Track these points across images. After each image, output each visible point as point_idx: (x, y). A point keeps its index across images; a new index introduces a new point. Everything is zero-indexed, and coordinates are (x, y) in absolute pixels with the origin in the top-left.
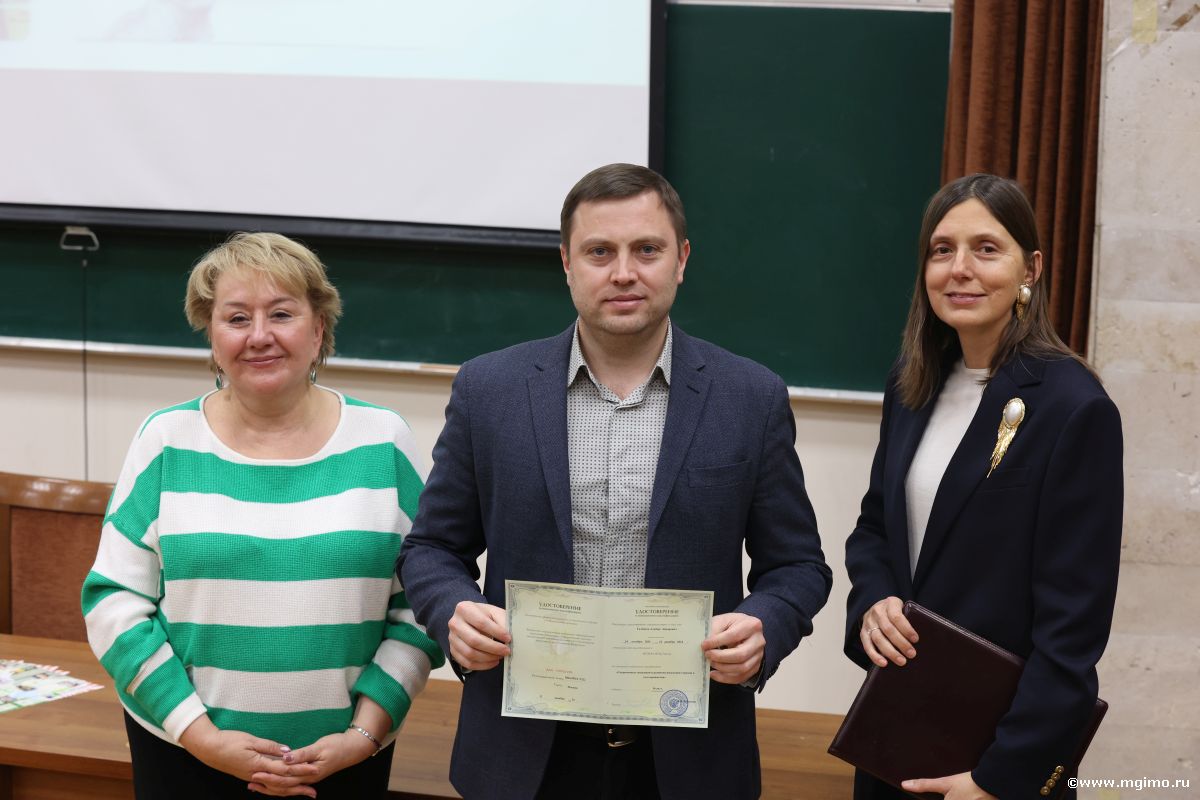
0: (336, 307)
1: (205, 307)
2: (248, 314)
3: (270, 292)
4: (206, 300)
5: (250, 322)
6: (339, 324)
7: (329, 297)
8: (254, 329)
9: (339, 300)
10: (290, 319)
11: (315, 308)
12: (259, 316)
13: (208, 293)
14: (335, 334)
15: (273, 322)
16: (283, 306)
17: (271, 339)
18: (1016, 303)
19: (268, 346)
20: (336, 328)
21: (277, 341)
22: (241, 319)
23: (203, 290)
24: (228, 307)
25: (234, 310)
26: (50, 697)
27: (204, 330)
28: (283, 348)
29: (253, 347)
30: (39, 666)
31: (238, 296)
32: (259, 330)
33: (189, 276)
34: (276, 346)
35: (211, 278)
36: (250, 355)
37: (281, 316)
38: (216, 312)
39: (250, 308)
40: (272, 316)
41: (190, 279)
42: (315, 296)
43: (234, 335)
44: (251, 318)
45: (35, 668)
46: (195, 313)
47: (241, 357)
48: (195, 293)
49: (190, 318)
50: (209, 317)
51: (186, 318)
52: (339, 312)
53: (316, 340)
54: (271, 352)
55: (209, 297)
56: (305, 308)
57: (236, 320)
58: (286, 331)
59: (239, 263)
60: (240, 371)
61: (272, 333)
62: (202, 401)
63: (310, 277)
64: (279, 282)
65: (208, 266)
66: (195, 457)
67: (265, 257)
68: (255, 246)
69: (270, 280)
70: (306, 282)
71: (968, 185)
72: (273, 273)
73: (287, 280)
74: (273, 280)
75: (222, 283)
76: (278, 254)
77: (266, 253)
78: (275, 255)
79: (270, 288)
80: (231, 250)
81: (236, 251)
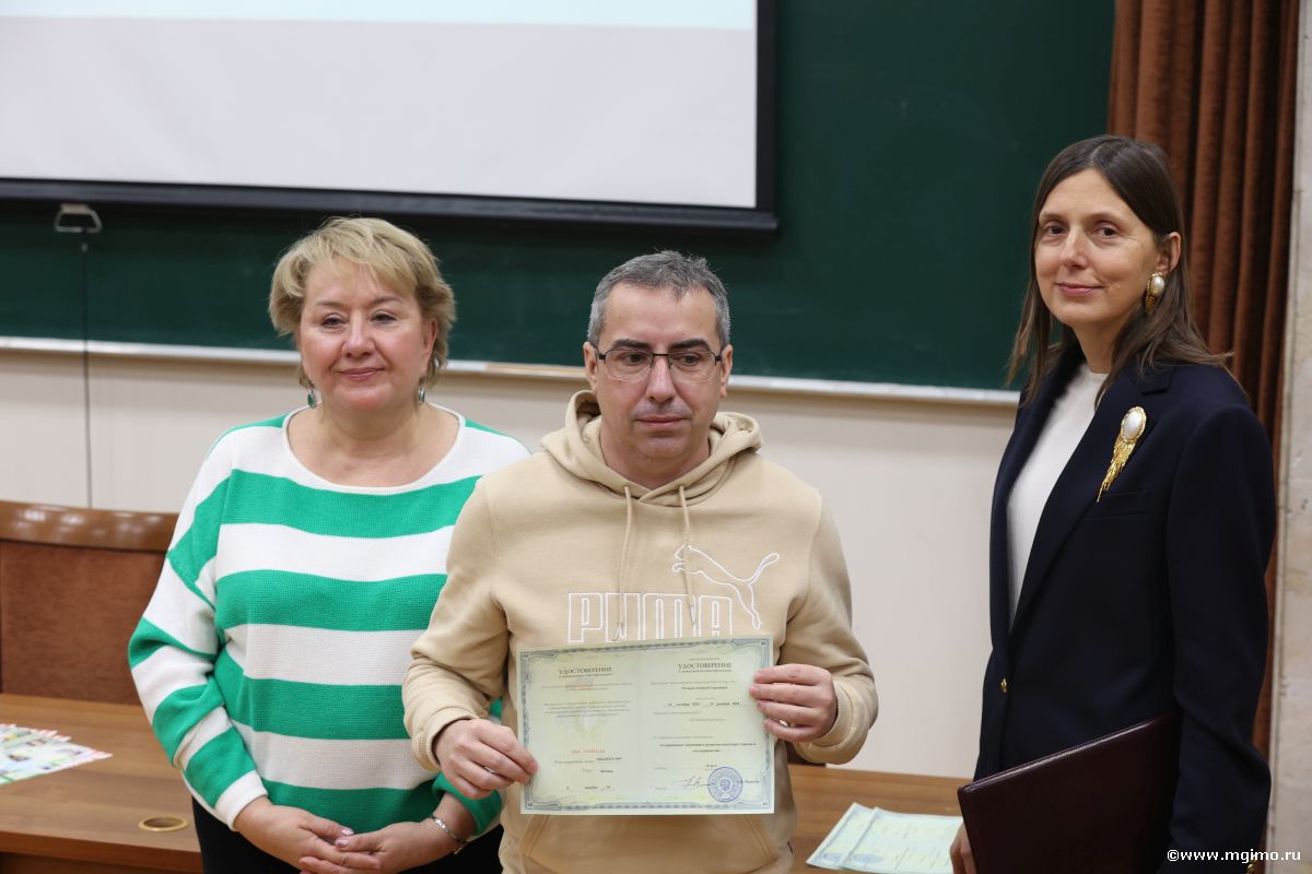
0: (449, 310)
1: (293, 307)
2: (344, 314)
3: (369, 290)
4: (295, 298)
5: (346, 326)
7: (441, 297)
8: (350, 333)
9: (453, 302)
10: (394, 323)
11: (425, 311)
12: (357, 318)
13: (297, 290)
15: (375, 326)
16: (386, 307)
17: (371, 346)
18: (1145, 294)
19: (367, 354)
21: (378, 349)
22: (334, 321)
23: (291, 287)
24: (320, 307)
25: (328, 311)
26: (47, 768)
27: (291, 335)
28: (386, 358)
29: (349, 355)
30: (34, 731)
31: (333, 293)
32: (357, 333)
33: (273, 269)
34: (379, 356)
35: (300, 275)
36: (345, 365)
37: (383, 319)
38: (307, 314)
39: (348, 309)
40: (373, 319)
41: (276, 273)
42: (425, 296)
43: (324, 341)
44: (347, 321)
45: (29, 733)
46: (282, 314)
47: (335, 367)
48: (282, 290)
49: (275, 320)
50: (298, 319)
51: (270, 319)
52: (453, 317)
53: (425, 351)
54: (370, 363)
55: (298, 295)
56: (412, 310)
57: (328, 323)
58: (388, 338)
59: (335, 254)
60: (334, 385)
61: (372, 339)
62: (287, 419)
63: (419, 273)
64: (382, 278)
65: (297, 258)
66: (267, 481)
67: (366, 248)
68: (354, 235)
69: (371, 276)
70: (414, 279)
71: (1089, 151)
72: (375, 268)
73: (393, 275)
74: (375, 275)
75: (314, 279)
76: (382, 244)
77: (367, 244)
78: (378, 246)
79: (372, 285)
80: (325, 238)
81: (331, 241)
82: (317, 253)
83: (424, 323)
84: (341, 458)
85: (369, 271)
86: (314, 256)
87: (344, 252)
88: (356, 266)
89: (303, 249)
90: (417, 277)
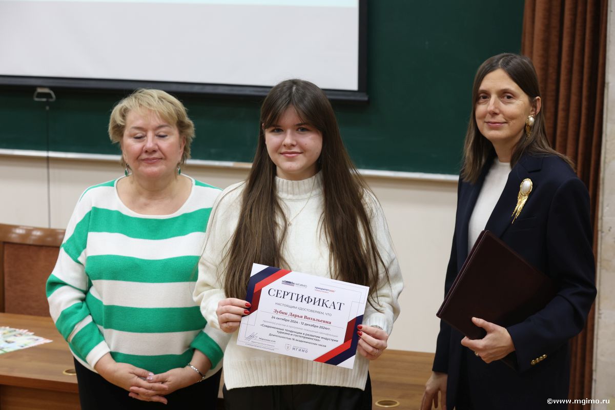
0: (191, 132)
1: (120, 130)
2: (145, 134)
3: (156, 121)
4: (121, 126)
5: (145, 138)
6: (193, 142)
7: (188, 126)
8: (147, 141)
9: (193, 129)
10: (167, 137)
11: (181, 132)
12: (150, 135)
13: (122, 122)
14: (191, 147)
15: (158, 139)
16: (162, 130)
17: (156, 148)
18: (526, 125)
19: (154, 151)
20: (191, 144)
21: (160, 149)
22: (140, 137)
23: (119, 120)
24: (133, 129)
25: (137, 131)
26: (22, 347)
27: (118, 143)
28: (163, 154)
29: (146, 152)
31: (139, 123)
32: (150, 142)
33: (111, 112)
34: (160, 152)
35: (124, 115)
36: (144, 156)
38: (126, 132)
39: (146, 131)
40: (157, 136)
41: (112, 114)
42: (181, 126)
43: (136, 146)
44: (146, 136)
45: (15, 331)
46: (114, 133)
47: (140, 158)
48: (115, 121)
49: (111, 136)
50: (122, 135)
51: (109, 136)
52: (193, 136)
53: (180, 151)
54: (156, 155)
55: (122, 124)
56: (175, 132)
58: (164, 144)
59: (141, 105)
60: (139, 166)
61: (157, 145)
62: (116, 182)
63: (179, 114)
64: (162, 117)
65: (123, 107)
66: (109, 212)
67: (155, 103)
68: (149, 97)
69: (157, 115)
70: (176, 117)
71: (498, 61)
72: (158, 111)
73: (167, 115)
74: (158, 115)
75: (130, 117)
76: (162, 101)
77: (155, 101)
78: (160, 101)
79: (157, 119)
80: (136, 98)
81: (138, 99)
82: (131, 104)
83: (180, 137)
84: (142, 200)
85: (156, 113)
86: (131, 106)
87: (145, 104)
88: (150, 111)
89: (125, 103)
90: (178, 117)
